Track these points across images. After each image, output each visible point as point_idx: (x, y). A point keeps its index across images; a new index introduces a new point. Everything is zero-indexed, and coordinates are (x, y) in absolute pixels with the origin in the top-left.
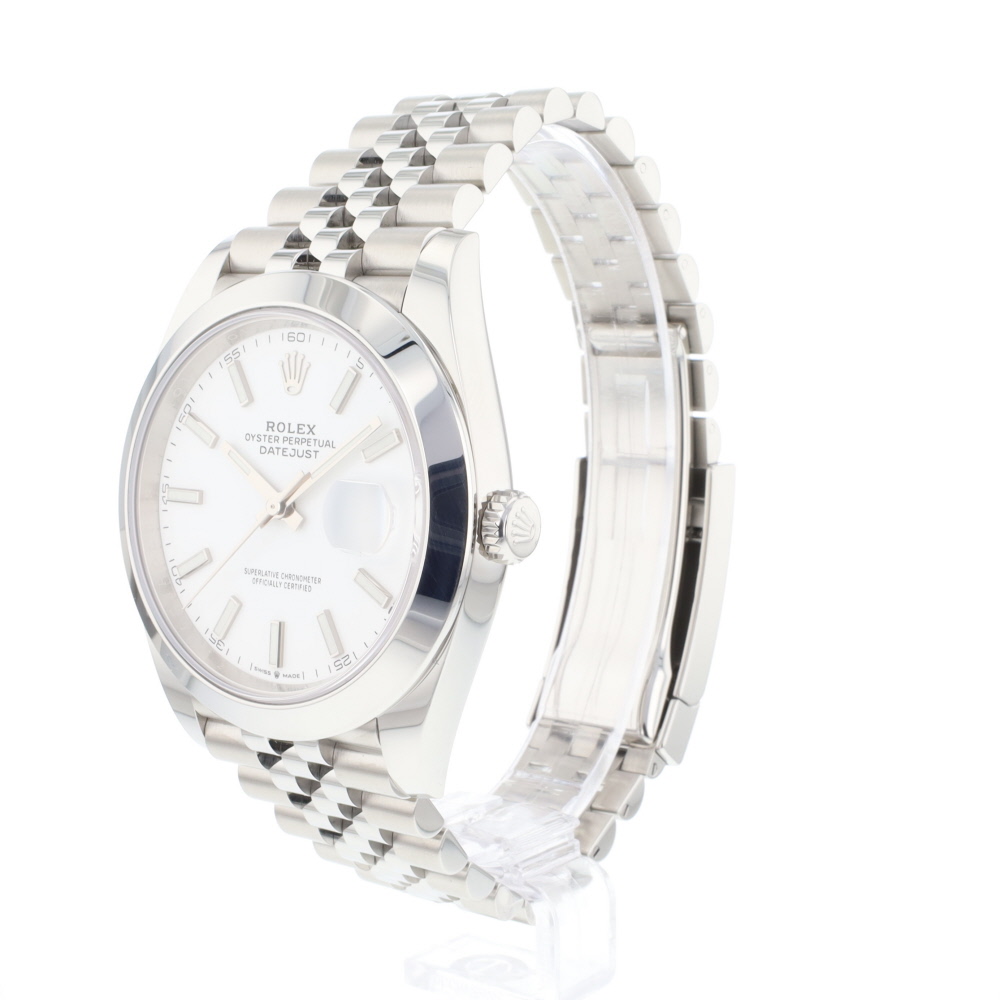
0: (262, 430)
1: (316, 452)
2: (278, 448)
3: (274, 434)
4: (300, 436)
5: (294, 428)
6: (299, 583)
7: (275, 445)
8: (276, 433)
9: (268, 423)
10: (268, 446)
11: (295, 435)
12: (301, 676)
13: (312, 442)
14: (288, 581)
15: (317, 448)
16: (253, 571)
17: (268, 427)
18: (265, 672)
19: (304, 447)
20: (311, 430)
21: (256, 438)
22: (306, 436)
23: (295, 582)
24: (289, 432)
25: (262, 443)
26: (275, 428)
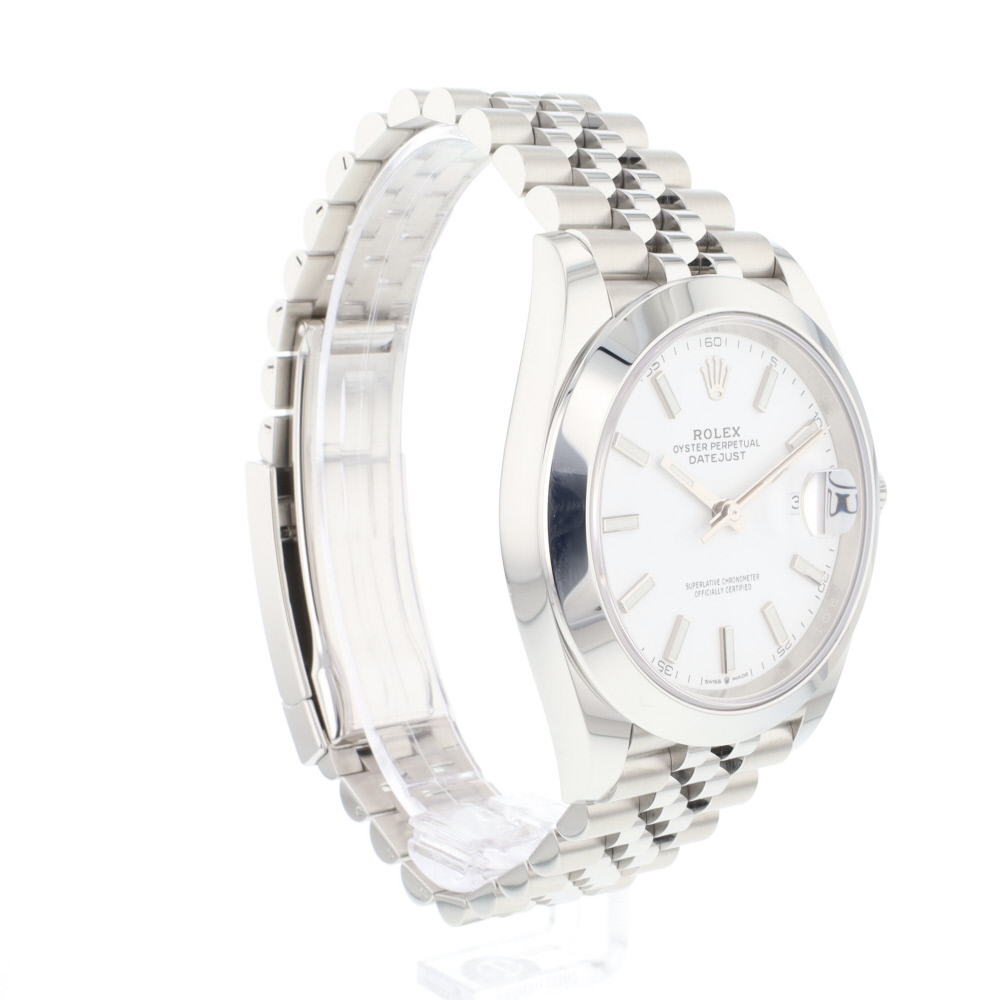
0: (689, 439)
1: (743, 453)
2: (707, 456)
3: (701, 442)
4: (727, 440)
5: (720, 433)
6: (739, 584)
7: (703, 453)
8: (704, 440)
9: (695, 431)
10: (697, 455)
11: (722, 440)
12: (749, 674)
13: (739, 443)
14: (728, 585)
15: (743, 449)
16: (695, 584)
17: (695, 436)
18: (716, 682)
19: (732, 450)
20: (736, 432)
21: (684, 449)
22: (732, 439)
23: (735, 585)
24: (716, 437)
25: (691, 453)
26: (702, 435)
